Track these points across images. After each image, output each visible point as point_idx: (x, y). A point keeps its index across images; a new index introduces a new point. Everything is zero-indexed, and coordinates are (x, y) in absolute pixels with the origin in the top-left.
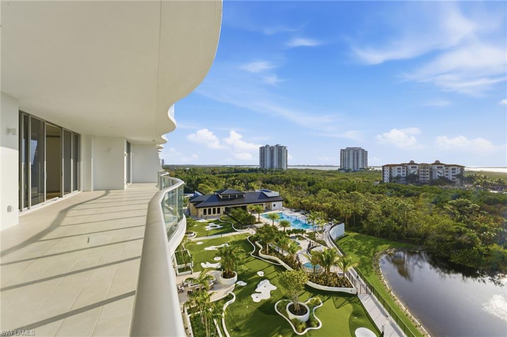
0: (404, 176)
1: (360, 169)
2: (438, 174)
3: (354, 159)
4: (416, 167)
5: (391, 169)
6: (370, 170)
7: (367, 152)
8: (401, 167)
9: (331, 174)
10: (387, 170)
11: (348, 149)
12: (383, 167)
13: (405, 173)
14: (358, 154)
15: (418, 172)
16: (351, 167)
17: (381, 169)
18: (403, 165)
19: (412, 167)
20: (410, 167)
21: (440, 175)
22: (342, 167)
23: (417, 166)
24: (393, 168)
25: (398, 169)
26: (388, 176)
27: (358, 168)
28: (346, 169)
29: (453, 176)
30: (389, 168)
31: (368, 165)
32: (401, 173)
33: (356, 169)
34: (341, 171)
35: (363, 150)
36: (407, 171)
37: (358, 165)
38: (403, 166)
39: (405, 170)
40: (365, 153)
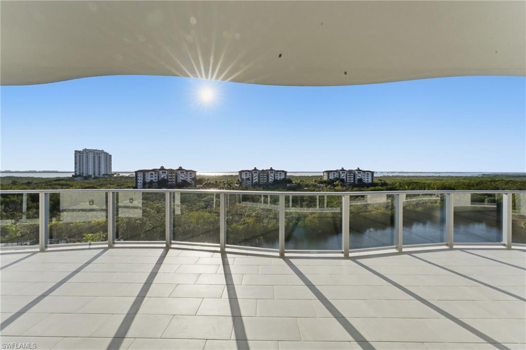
0: (156, 181)
1: (104, 175)
2: (181, 178)
3: (94, 163)
4: (165, 173)
5: (144, 175)
6: (115, 175)
7: (111, 156)
8: (154, 173)
9: (61, 182)
10: (140, 175)
11: (86, 151)
12: (136, 172)
13: (157, 178)
14: (99, 157)
15: (167, 177)
16: (91, 173)
18: (154, 170)
19: (163, 173)
20: (161, 172)
21: (182, 179)
22: (78, 174)
23: (166, 171)
24: (146, 173)
25: (151, 174)
26: (142, 181)
27: (99, 174)
28: (84, 175)
29: (190, 179)
30: (142, 173)
31: (112, 171)
32: (153, 179)
33: (97, 175)
34: (76, 179)
35: (106, 154)
36: (158, 177)
37: (99, 171)
38: (155, 171)
40: (108, 157)
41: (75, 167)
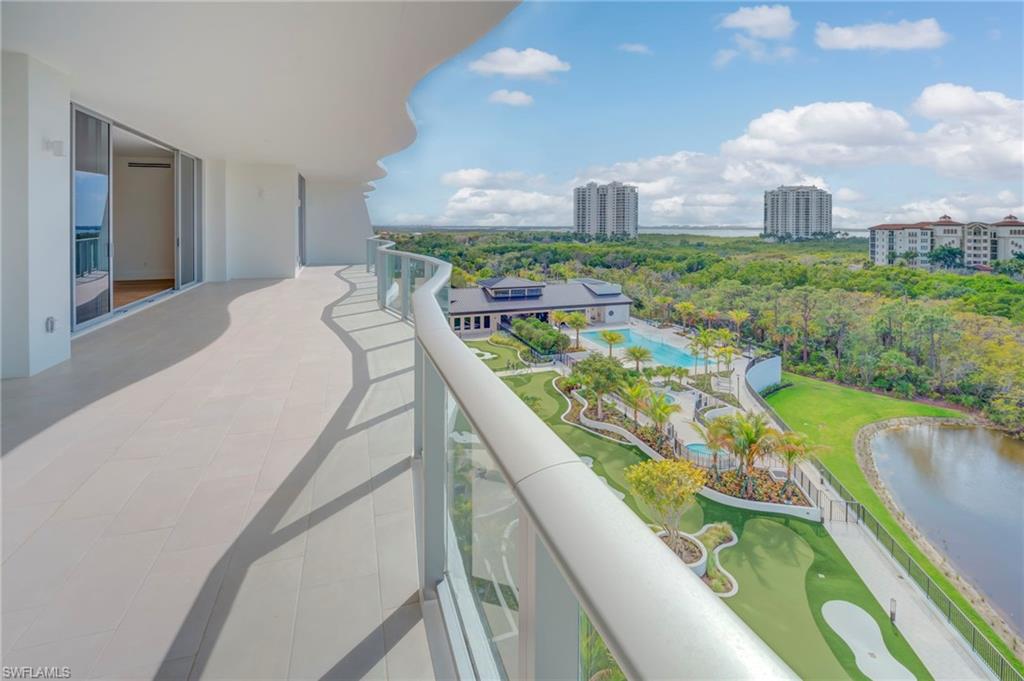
0: (926, 252)
1: (814, 234)
2: (1013, 247)
3: (798, 212)
4: (955, 231)
5: (892, 234)
6: (838, 236)
7: (831, 196)
8: (919, 231)
9: (741, 245)
10: (882, 240)
11: (784, 192)
12: (873, 230)
13: (929, 244)
14: (807, 200)
15: (962, 244)
16: (791, 229)
17: (867, 235)
18: (922, 226)
19: (945, 232)
20: (939, 231)
21: (1017, 250)
22: (769, 231)
23: (959, 229)
24: (896, 233)
25: (910, 234)
26: (886, 251)
27: (807, 233)
28: (780, 234)
30: (887, 233)
31: (833, 226)
32: (918, 245)
33: (802, 235)
34: (766, 240)
35: (821, 193)
36: (932, 241)
37: (807, 227)
38: (922, 229)
39: (929, 237)
40: (824, 200)
41: (766, 219)
